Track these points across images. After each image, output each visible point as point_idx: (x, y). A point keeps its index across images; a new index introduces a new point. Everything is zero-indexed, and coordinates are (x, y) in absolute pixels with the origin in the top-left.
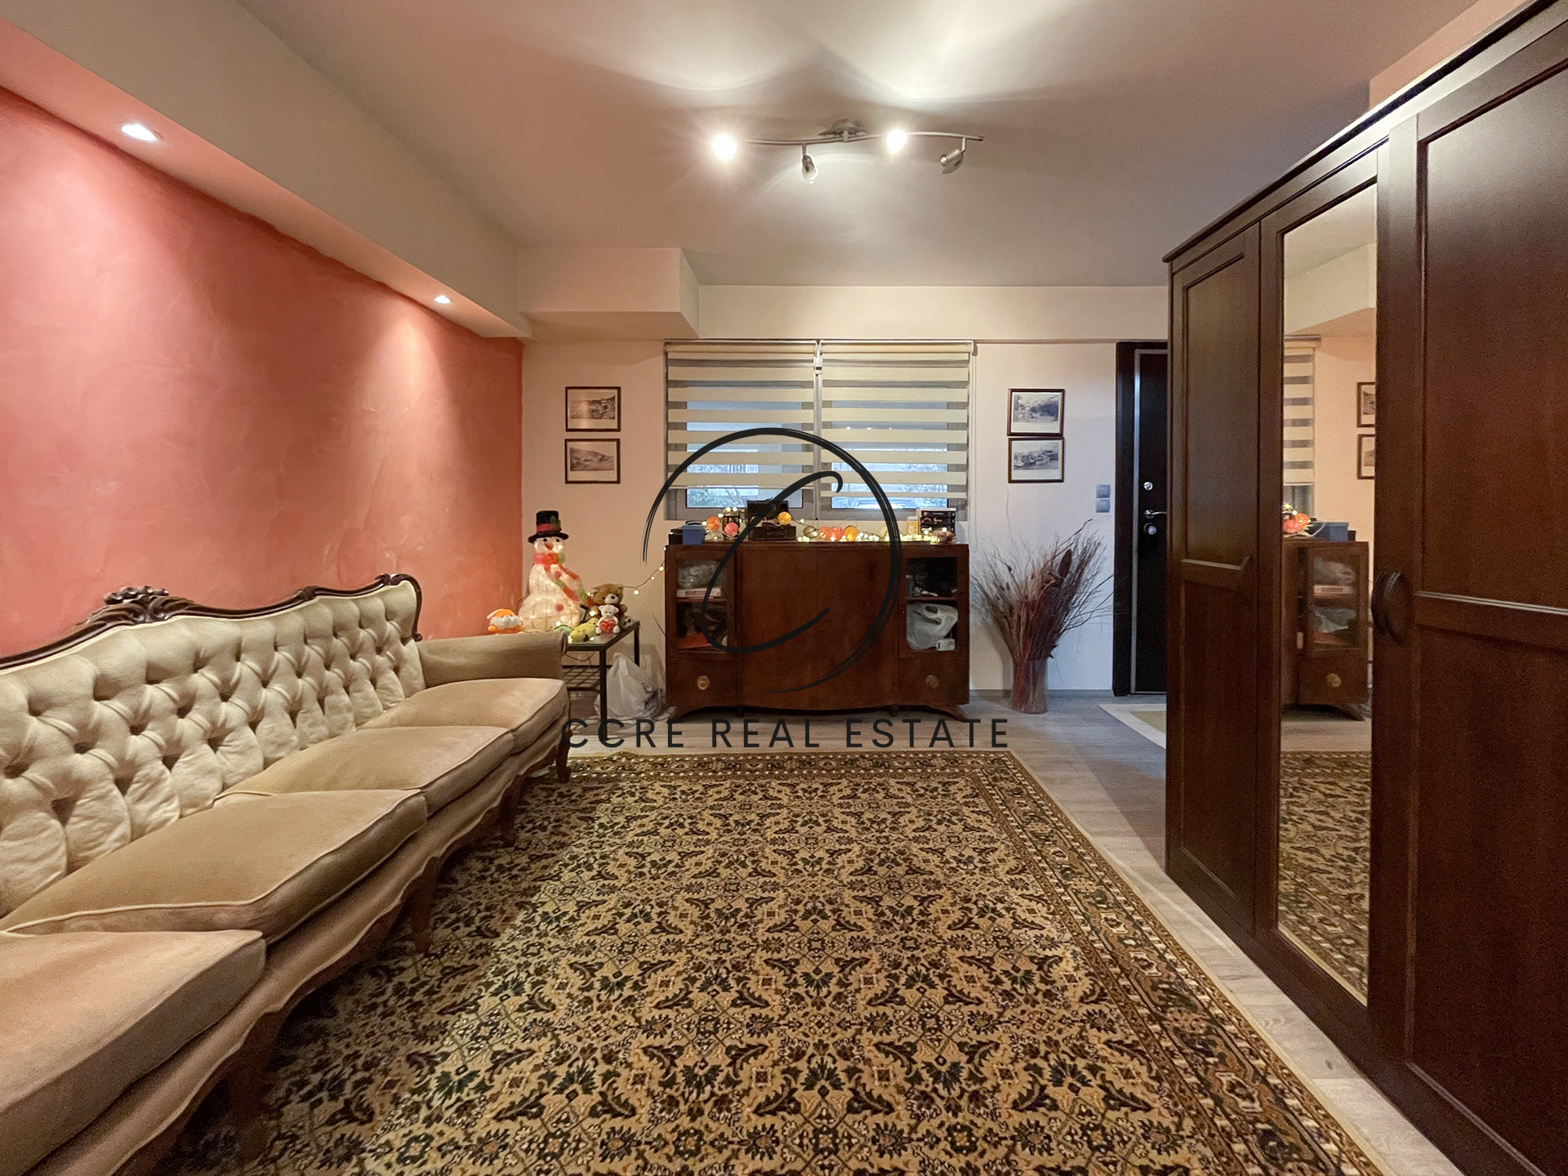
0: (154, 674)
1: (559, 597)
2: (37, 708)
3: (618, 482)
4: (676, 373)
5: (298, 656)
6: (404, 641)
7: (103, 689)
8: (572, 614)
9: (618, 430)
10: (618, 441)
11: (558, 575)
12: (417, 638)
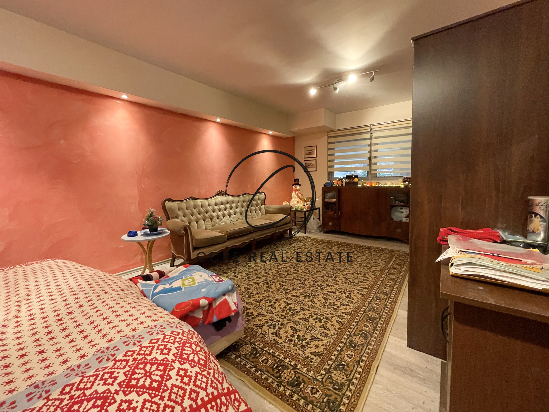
0: (222, 203)
1: (298, 199)
2: (209, 205)
3: (316, 171)
4: (331, 140)
5: (242, 204)
6: (262, 205)
7: (216, 204)
8: (301, 204)
9: (316, 157)
10: (316, 160)
11: (298, 194)
12: (265, 205)
